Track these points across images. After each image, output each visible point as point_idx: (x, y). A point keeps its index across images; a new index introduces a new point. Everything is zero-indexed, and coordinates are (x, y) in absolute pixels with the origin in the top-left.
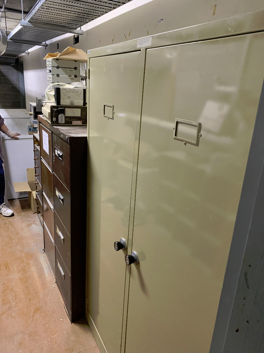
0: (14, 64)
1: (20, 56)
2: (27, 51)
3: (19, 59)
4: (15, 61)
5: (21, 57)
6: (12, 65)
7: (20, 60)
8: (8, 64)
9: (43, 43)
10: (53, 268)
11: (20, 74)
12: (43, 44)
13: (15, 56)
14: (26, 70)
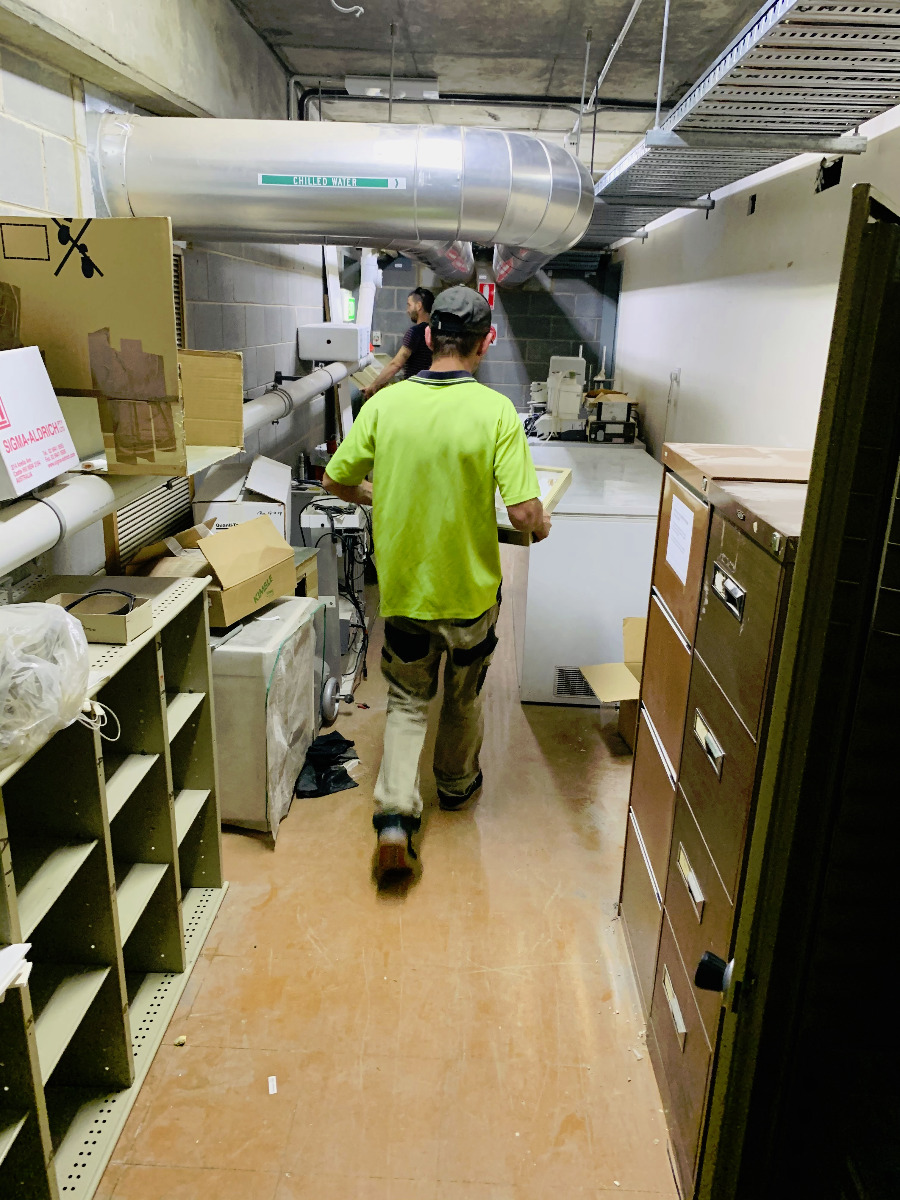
0: (594, 274)
1: (613, 246)
2: (641, 230)
3: (610, 255)
4: (596, 264)
5: (616, 250)
6: (587, 276)
7: (615, 261)
8: (577, 274)
9: (700, 198)
10: (641, 985)
11: (607, 304)
12: (702, 204)
13: (600, 247)
14: (626, 291)
